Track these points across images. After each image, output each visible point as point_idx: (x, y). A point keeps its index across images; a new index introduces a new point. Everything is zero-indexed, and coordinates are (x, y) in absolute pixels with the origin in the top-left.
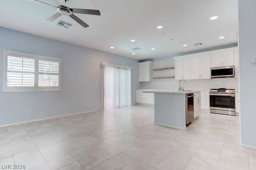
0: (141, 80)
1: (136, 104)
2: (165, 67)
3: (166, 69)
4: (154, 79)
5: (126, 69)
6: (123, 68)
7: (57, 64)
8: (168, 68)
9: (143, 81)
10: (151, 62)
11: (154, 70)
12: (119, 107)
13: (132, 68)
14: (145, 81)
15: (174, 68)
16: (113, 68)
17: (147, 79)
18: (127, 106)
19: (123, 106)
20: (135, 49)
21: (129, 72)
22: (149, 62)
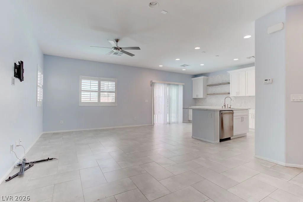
0: (195, 97)
1: (188, 121)
2: (221, 82)
3: (220, 84)
4: (209, 96)
5: (178, 85)
6: (175, 85)
7: (114, 83)
8: (223, 83)
9: (196, 98)
10: (205, 77)
11: (208, 86)
12: (170, 124)
13: (184, 84)
14: (199, 97)
15: (229, 83)
16: (163, 85)
17: (201, 96)
18: (177, 123)
19: (174, 123)
20: (184, 66)
21: (181, 89)
22: (202, 77)
